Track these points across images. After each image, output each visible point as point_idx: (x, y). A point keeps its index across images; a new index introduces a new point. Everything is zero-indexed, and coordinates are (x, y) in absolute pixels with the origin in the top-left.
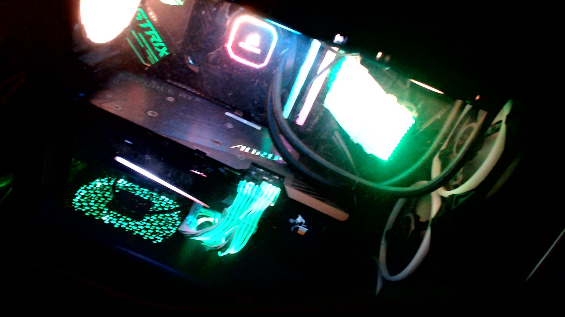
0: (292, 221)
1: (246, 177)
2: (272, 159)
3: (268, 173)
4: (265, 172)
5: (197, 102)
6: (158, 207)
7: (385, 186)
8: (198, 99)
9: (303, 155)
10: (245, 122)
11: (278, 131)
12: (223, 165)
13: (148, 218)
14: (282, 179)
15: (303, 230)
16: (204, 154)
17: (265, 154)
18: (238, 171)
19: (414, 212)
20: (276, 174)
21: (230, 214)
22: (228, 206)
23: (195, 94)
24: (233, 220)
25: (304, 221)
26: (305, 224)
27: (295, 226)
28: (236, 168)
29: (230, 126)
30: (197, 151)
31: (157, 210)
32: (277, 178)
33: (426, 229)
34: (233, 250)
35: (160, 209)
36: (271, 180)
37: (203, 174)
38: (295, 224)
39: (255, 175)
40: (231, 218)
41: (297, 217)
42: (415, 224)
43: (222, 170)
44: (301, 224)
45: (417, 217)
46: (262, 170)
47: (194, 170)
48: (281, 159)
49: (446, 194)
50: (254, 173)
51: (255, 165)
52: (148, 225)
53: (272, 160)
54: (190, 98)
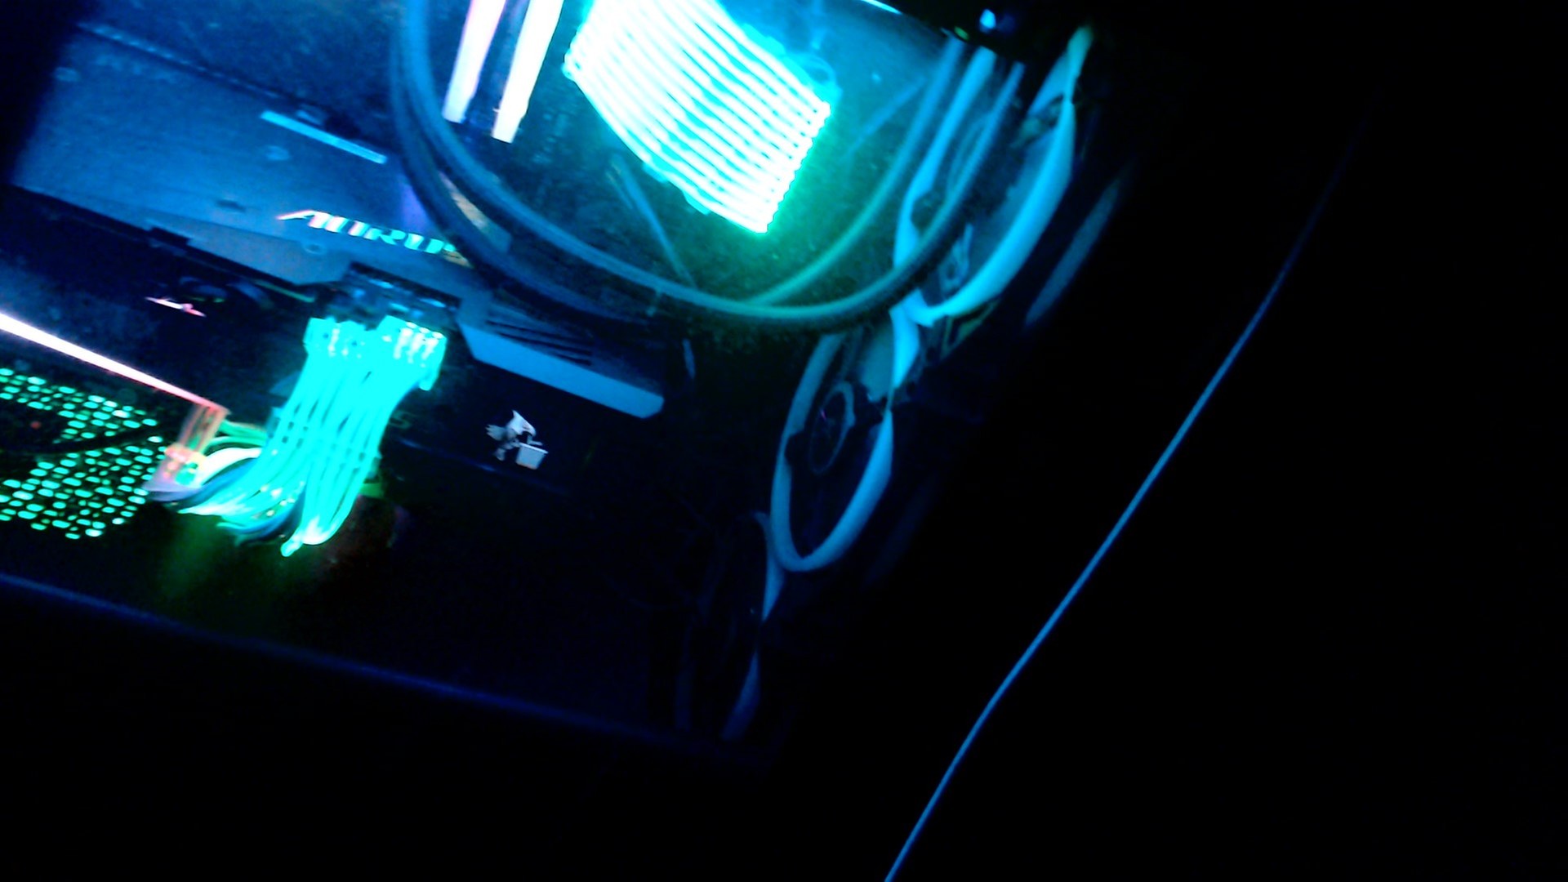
0: (494, 431)
1: (332, 307)
2: (422, 250)
3: (408, 293)
4: (399, 290)
5: (164, 82)
6: (81, 431)
7: (763, 307)
8: (167, 75)
9: (522, 236)
10: (333, 140)
11: (430, 161)
12: (253, 274)
13: (45, 465)
14: (453, 309)
15: (531, 455)
16: (181, 241)
17: (398, 234)
18: (303, 289)
19: (853, 378)
20: (435, 294)
21: (291, 425)
22: (281, 401)
23: (153, 58)
24: (300, 443)
25: (531, 430)
26: (535, 439)
27: (509, 447)
28: (297, 280)
29: (278, 154)
30: (158, 233)
31: (79, 440)
32: (438, 304)
33: (879, 420)
34: (314, 533)
35: (88, 436)
36: (417, 313)
37: (192, 309)
38: (505, 439)
39: (364, 299)
40: (294, 437)
41: (511, 417)
42: (856, 411)
43: (249, 291)
44: (523, 437)
45: (860, 392)
46: (386, 285)
47: (160, 298)
48: (450, 248)
49: (930, 315)
50: (359, 293)
51: (361, 268)
52: (49, 489)
53: (421, 254)
54: (138, 68)
